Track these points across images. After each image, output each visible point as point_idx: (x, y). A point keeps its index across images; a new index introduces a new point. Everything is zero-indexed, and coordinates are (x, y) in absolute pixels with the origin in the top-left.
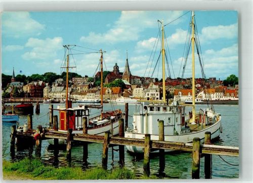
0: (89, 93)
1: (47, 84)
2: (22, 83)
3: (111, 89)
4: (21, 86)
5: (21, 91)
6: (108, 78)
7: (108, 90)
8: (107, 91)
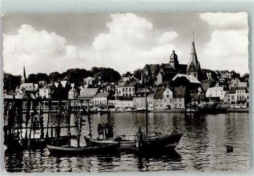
0: (137, 96)
1: (73, 85)
2: (36, 85)
3: (172, 90)
4: (36, 89)
5: (37, 96)
6: (162, 73)
7: (168, 92)
8: (165, 93)
